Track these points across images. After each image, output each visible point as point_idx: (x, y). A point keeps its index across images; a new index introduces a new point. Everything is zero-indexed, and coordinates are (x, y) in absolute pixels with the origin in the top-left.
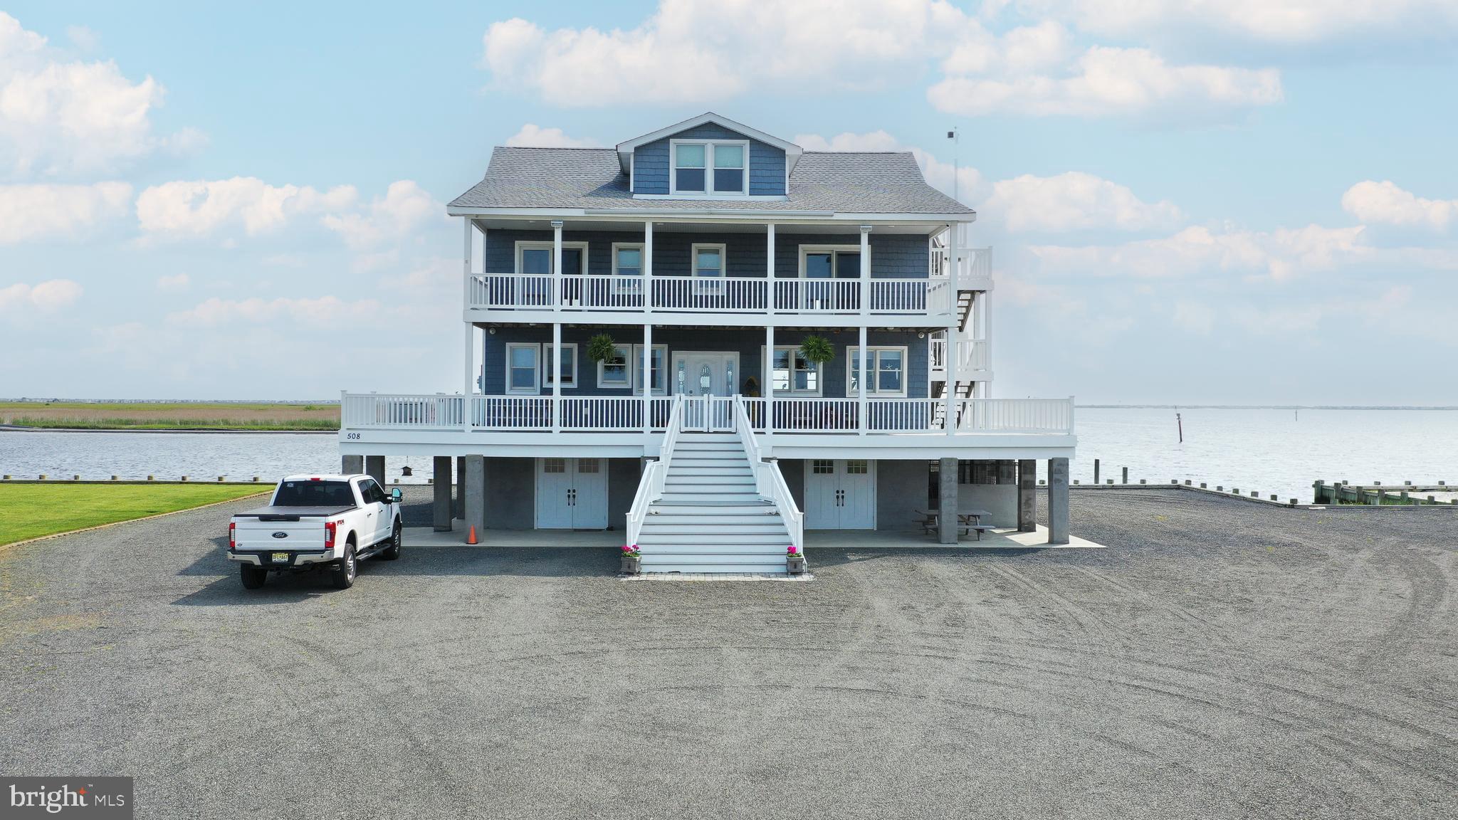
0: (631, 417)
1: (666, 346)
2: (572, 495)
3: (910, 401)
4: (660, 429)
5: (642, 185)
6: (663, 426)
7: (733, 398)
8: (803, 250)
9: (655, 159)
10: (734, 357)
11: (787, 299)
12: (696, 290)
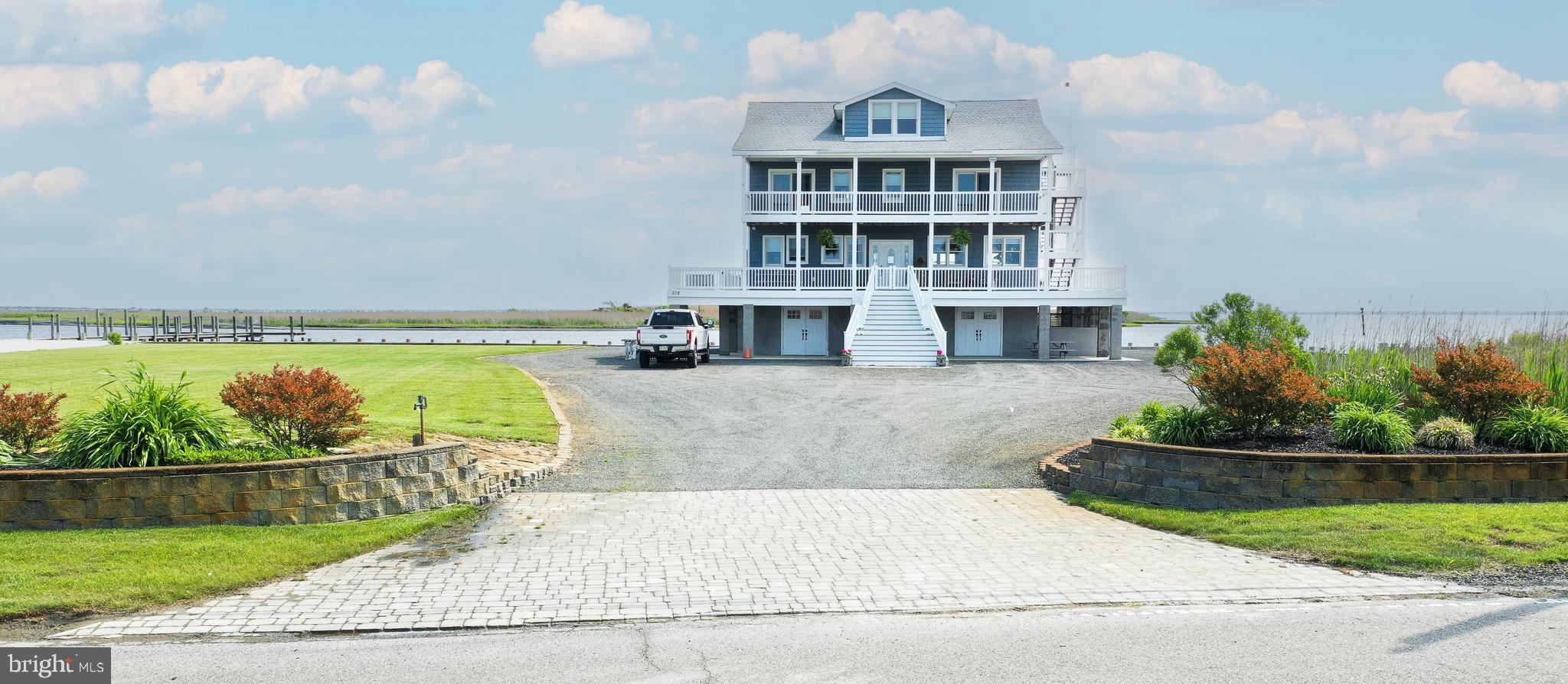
0: (843, 280)
1: (865, 236)
2: (805, 333)
3: (1026, 269)
4: (862, 288)
5: (850, 130)
6: (864, 286)
7: (908, 268)
8: (956, 172)
9: (859, 113)
10: (910, 243)
11: (943, 205)
12: (885, 200)
